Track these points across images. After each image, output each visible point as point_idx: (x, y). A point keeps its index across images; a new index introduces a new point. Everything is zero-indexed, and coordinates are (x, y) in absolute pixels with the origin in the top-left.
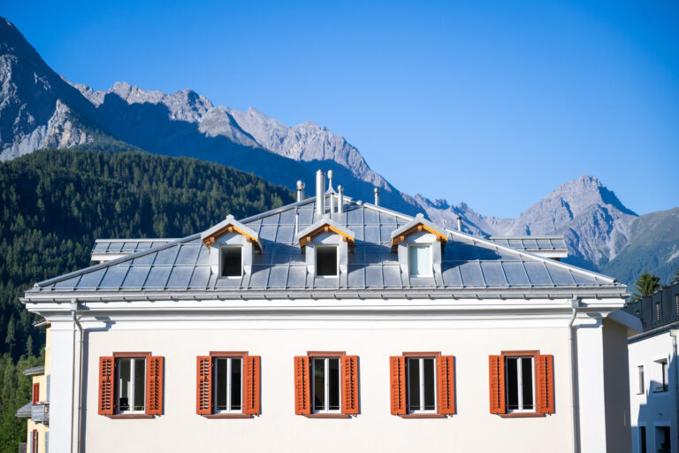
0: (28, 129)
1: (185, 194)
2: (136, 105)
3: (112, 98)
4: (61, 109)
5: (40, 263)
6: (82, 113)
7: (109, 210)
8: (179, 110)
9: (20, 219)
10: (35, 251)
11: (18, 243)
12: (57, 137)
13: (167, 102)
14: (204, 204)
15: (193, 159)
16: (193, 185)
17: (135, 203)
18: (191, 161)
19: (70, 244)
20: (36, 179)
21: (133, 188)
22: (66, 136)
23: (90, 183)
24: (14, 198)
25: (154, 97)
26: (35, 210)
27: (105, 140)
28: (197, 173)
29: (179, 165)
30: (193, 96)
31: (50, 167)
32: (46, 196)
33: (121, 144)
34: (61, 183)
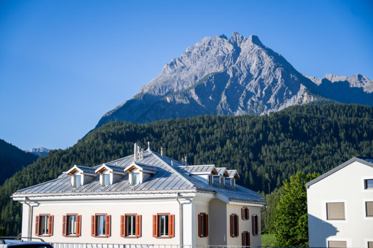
0: (289, 97)
1: (353, 120)
2: (335, 83)
3: (325, 81)
4: (303, 87)
5: (291, 152)
6: (312, 88)
7: (320, 129)
8: (354, 83)
9: (282, 135)
10: (289, 147)
11: (282, 145)
12: (301, 100)
13: (349, 80)
14: (362, 123)
15: (356, 104)
16: (357, 115)
17: (331, 125)
18: (355, 105)
19: (303, 144)
20: (288, 118)
21: (330, 119)
22: (305, 99)
23: (311, 118)
24: (280, 126)
25: (343, 79)
26: (288, 131)
27: (321, 99)
28: (358, 110)
29: (350, 107)
30: (360, 77)
31: (294, 113)
32: (293, 125)
33: (328, 100)
34: (298, 119)
